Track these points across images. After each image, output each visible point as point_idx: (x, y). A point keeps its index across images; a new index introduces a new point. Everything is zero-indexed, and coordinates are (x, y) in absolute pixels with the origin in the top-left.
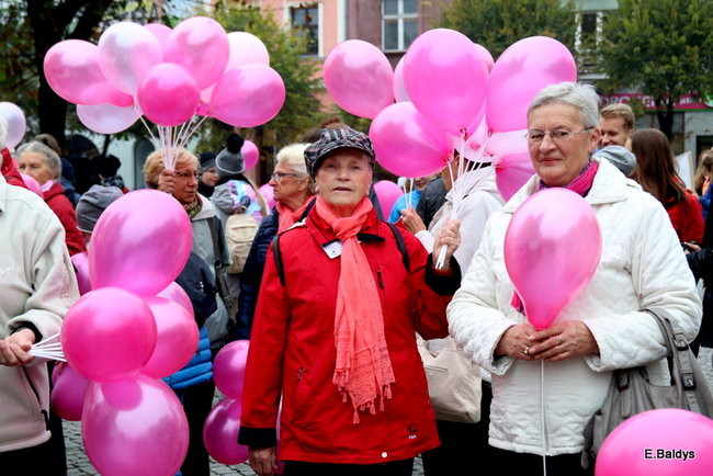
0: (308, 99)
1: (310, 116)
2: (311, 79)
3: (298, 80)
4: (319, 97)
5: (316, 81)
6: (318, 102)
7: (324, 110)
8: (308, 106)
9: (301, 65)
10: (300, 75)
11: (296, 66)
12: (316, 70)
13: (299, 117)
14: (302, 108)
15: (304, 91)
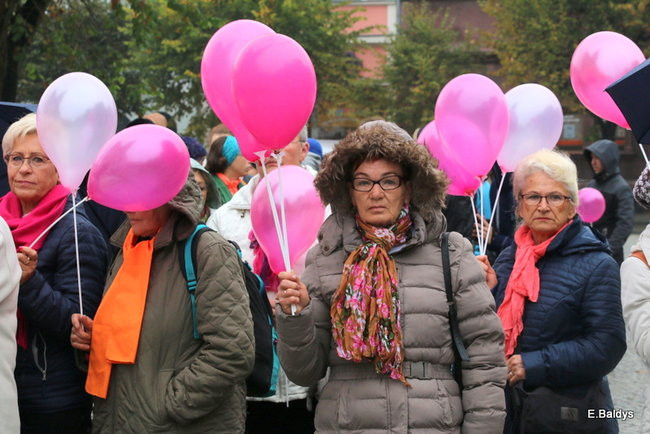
0: (344, 60)
1: (347, 83)
2: (349, 31)
3: (330, 33)
4: (359, 55)
5: (356, 34)
6: (359, 63)
7: (366, 75)
8: (344, 69)
9: (333, 11)
10: (332, 26)
11: (328, 13)
12: (355, 20)
13: (329, 84)
14: (334, 73)
15: (338, 48)
